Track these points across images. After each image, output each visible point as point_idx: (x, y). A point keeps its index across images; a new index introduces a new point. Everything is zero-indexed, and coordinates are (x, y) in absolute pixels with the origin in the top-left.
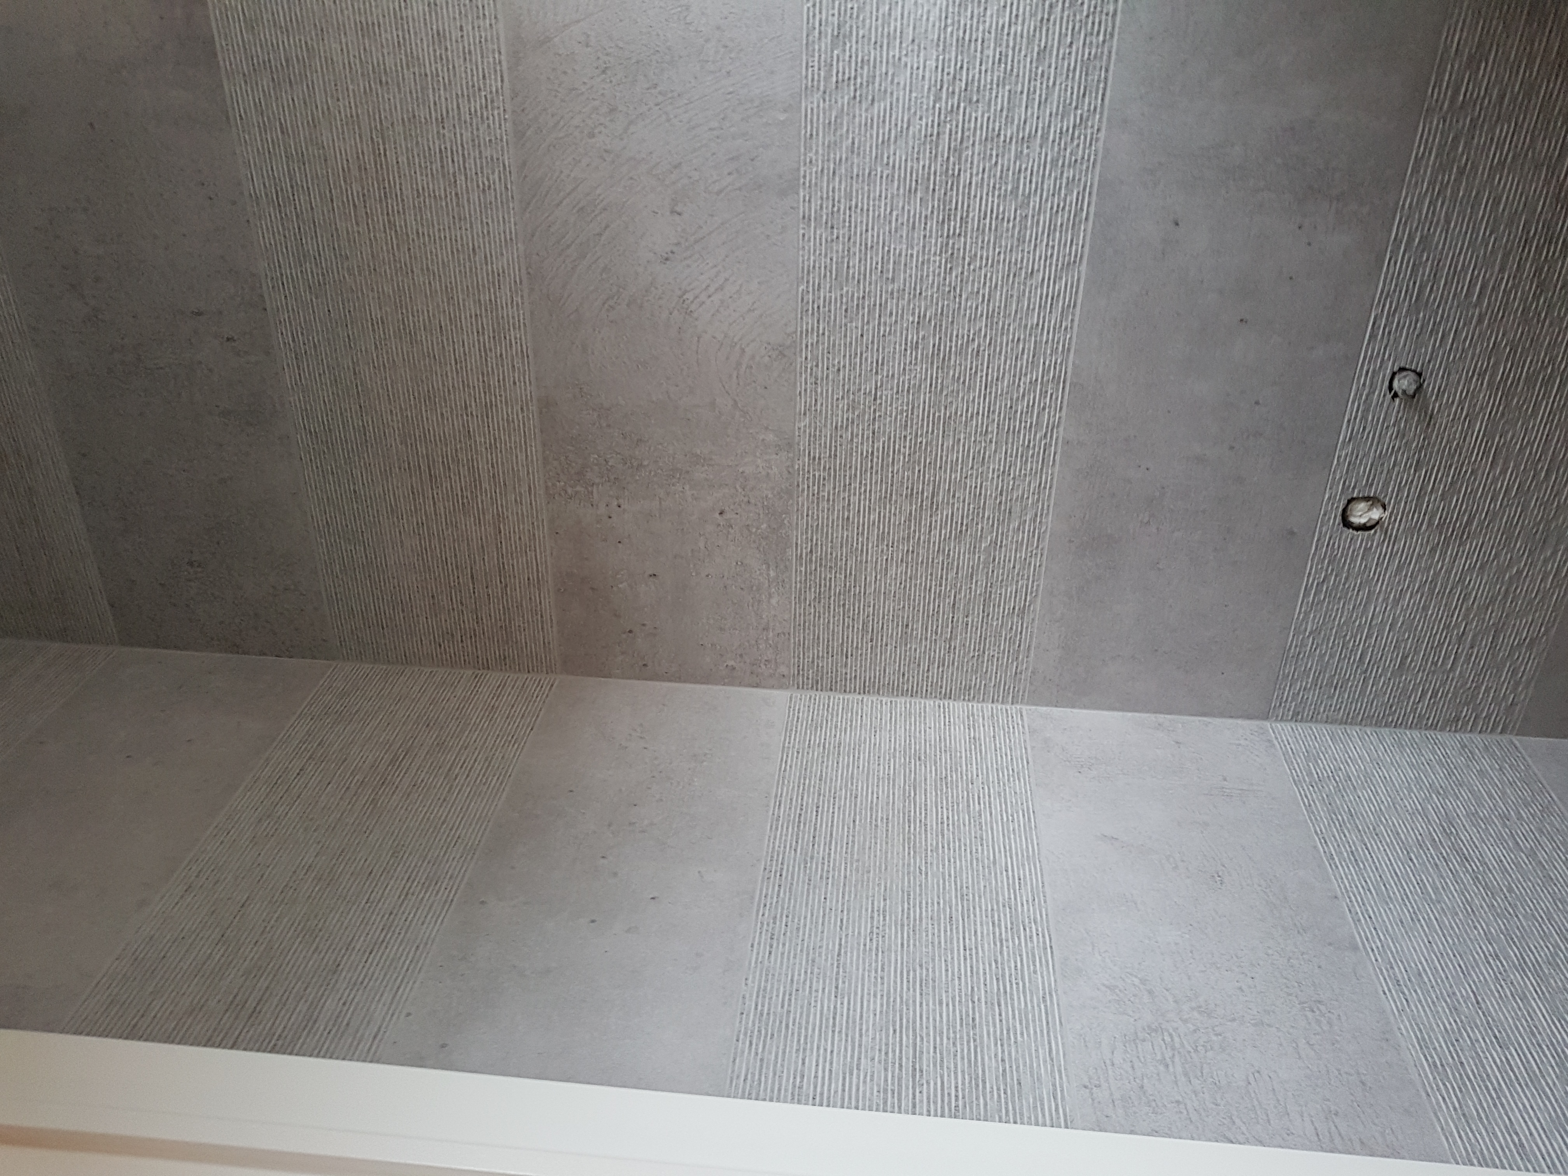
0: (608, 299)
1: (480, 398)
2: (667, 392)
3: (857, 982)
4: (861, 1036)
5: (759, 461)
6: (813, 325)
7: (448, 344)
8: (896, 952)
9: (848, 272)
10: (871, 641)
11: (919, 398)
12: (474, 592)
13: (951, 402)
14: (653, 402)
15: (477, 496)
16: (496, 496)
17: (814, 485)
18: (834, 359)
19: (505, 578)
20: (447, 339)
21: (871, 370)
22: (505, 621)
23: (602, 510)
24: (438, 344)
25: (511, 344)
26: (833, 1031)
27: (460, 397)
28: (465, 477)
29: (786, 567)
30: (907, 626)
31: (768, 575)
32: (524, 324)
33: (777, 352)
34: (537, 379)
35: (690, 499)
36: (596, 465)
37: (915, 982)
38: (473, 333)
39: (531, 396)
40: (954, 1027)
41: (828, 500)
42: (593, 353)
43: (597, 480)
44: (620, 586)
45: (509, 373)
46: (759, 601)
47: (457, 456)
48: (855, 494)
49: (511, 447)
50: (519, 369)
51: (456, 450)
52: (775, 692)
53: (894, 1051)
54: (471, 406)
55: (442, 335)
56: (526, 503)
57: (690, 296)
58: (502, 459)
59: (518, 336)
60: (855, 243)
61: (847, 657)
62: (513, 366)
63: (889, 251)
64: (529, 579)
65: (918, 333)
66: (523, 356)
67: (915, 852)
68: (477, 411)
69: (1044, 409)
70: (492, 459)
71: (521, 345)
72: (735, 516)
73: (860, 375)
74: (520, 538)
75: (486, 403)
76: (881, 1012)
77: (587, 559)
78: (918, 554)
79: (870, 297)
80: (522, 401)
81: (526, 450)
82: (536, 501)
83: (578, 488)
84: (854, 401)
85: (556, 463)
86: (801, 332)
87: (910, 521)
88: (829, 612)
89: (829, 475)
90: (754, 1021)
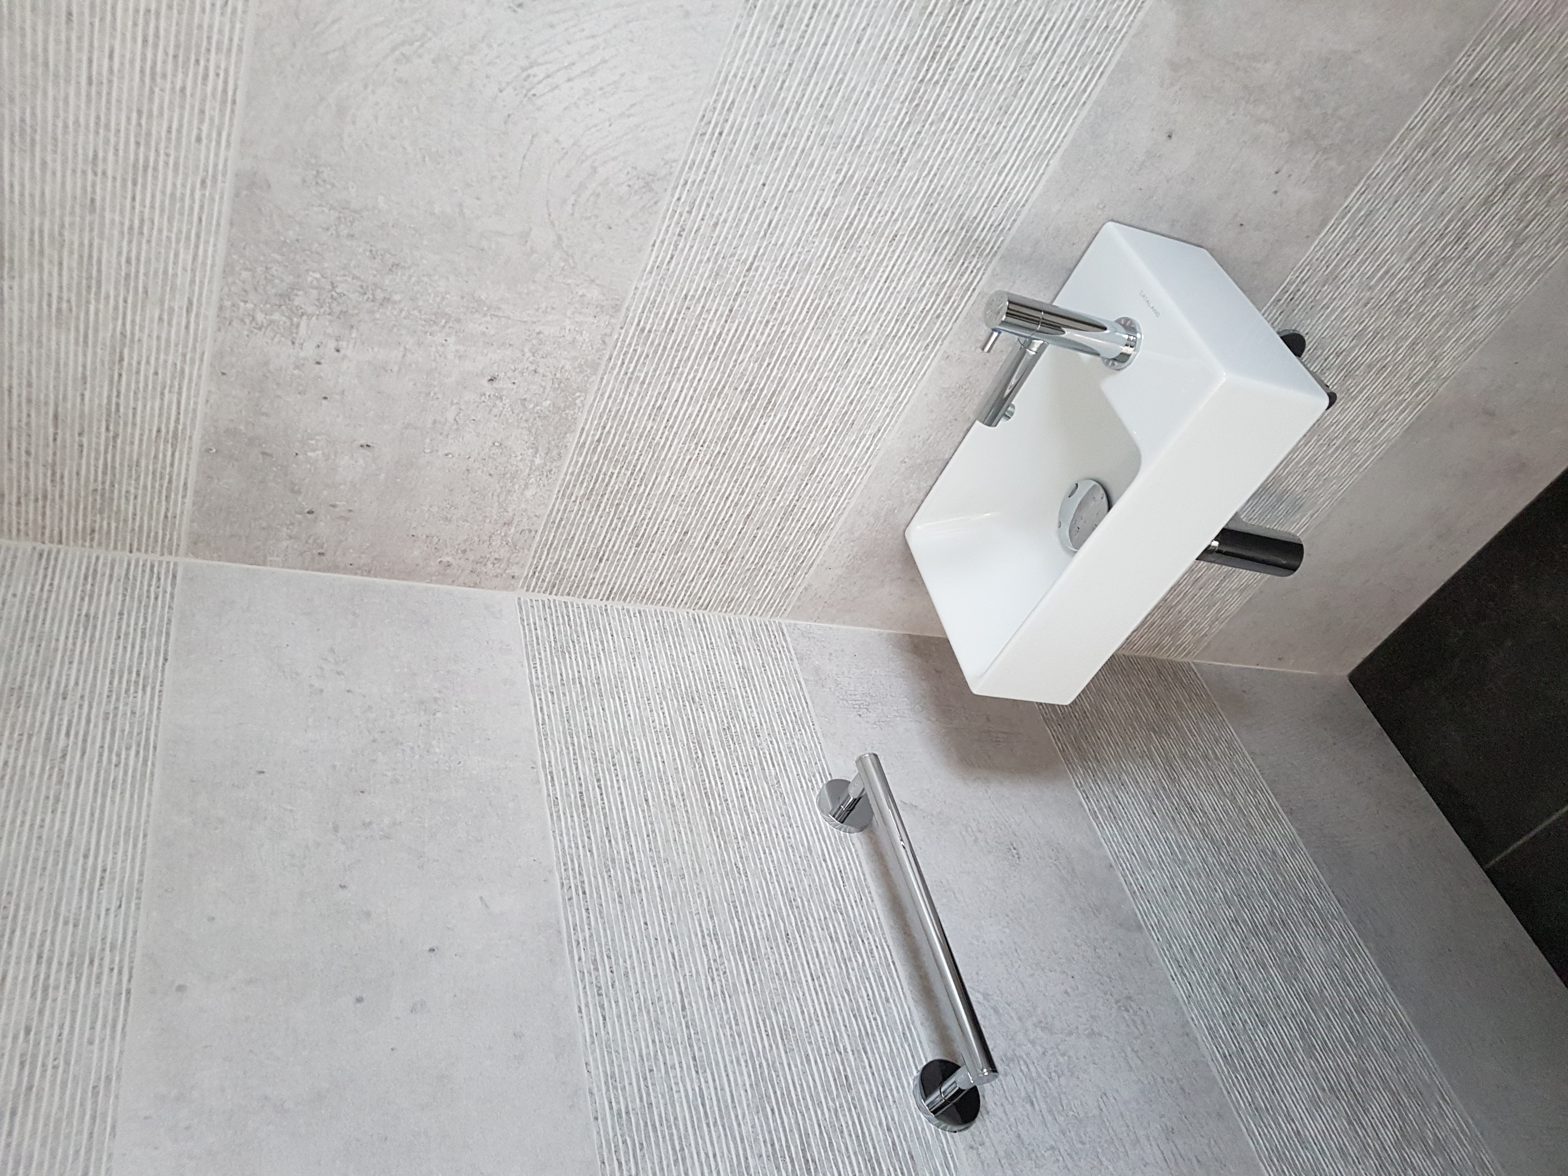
0: (403, 43)
1: (126, 151)
2: (460, 205)
3: (714, 1046)
4: (739, 1125)
5: (568, 321)
6: (704, 155)
7: (80, 49)
8: (744, 993)
9: (778, 94)
10: (637, 546)
11: (803, 278)
12: (55, 440)
13: (839, 291)
14: (433, 214)
15: (88, 302)
16: (125, 308)
17: (630, 362)
18: (715, 208)
19: (117, 424)
20: (80, 38)
21: (758, 232)
22: (103, 483)
23: (309, 350)
24: (57, 41)
25: (206, 77)
26: (708, 1125)
27: (86, 142)
28: (70, 269)
29: (559, 454)
30: (686, 533)
31: (532, 461)
32: (240, 49)
33: (641, 183)
34: (243, 141)
35: (450, 356)
36: (317, 288)
37: (774, 1034)
38: (134, 39)
39: (225, 166)
40: (831, 1093)
41: (643, 382)
42: (354, 123)
43: (310, 310)
44: (310, 454)
45: (190, 122)
46: (509, 491)
47: (61, 234)
48: (679, 380)
49: (169, 238)
50: (212, 119)
51: (62, 226)
52: (499, 595)
53: (779, 1140)
54: (105, 160)
55: (69, 28)
56: (179, 324)
57: (539, 72)
58: (148, 252)
59: (223, 66)
61: (601, 561)
62: (202, 112)
63: (841, 82)
64: (159, 431)
65: (835, 197)
66: (224, 102)
67: (725, 842)
68: (115, 170)
69: (938, 317)
70: (129, 251)
71: (226, 82)
72: (511, 386)
73: (742, 236)
74: (156, 373)
75: (137, 160)
76: (751, 1085)
77: (265, 414)
78: (730, 456)
79: (793, 135)
80: (206, 171)
81: (197, 247)
82: (197, 324)
83: (276, 316)
84: (721, 266)
85: (245, 274)
86: (685, 163)
87: (735, 419)
88: (597, 511)
89: (656, 352)
90: (613, 1128)
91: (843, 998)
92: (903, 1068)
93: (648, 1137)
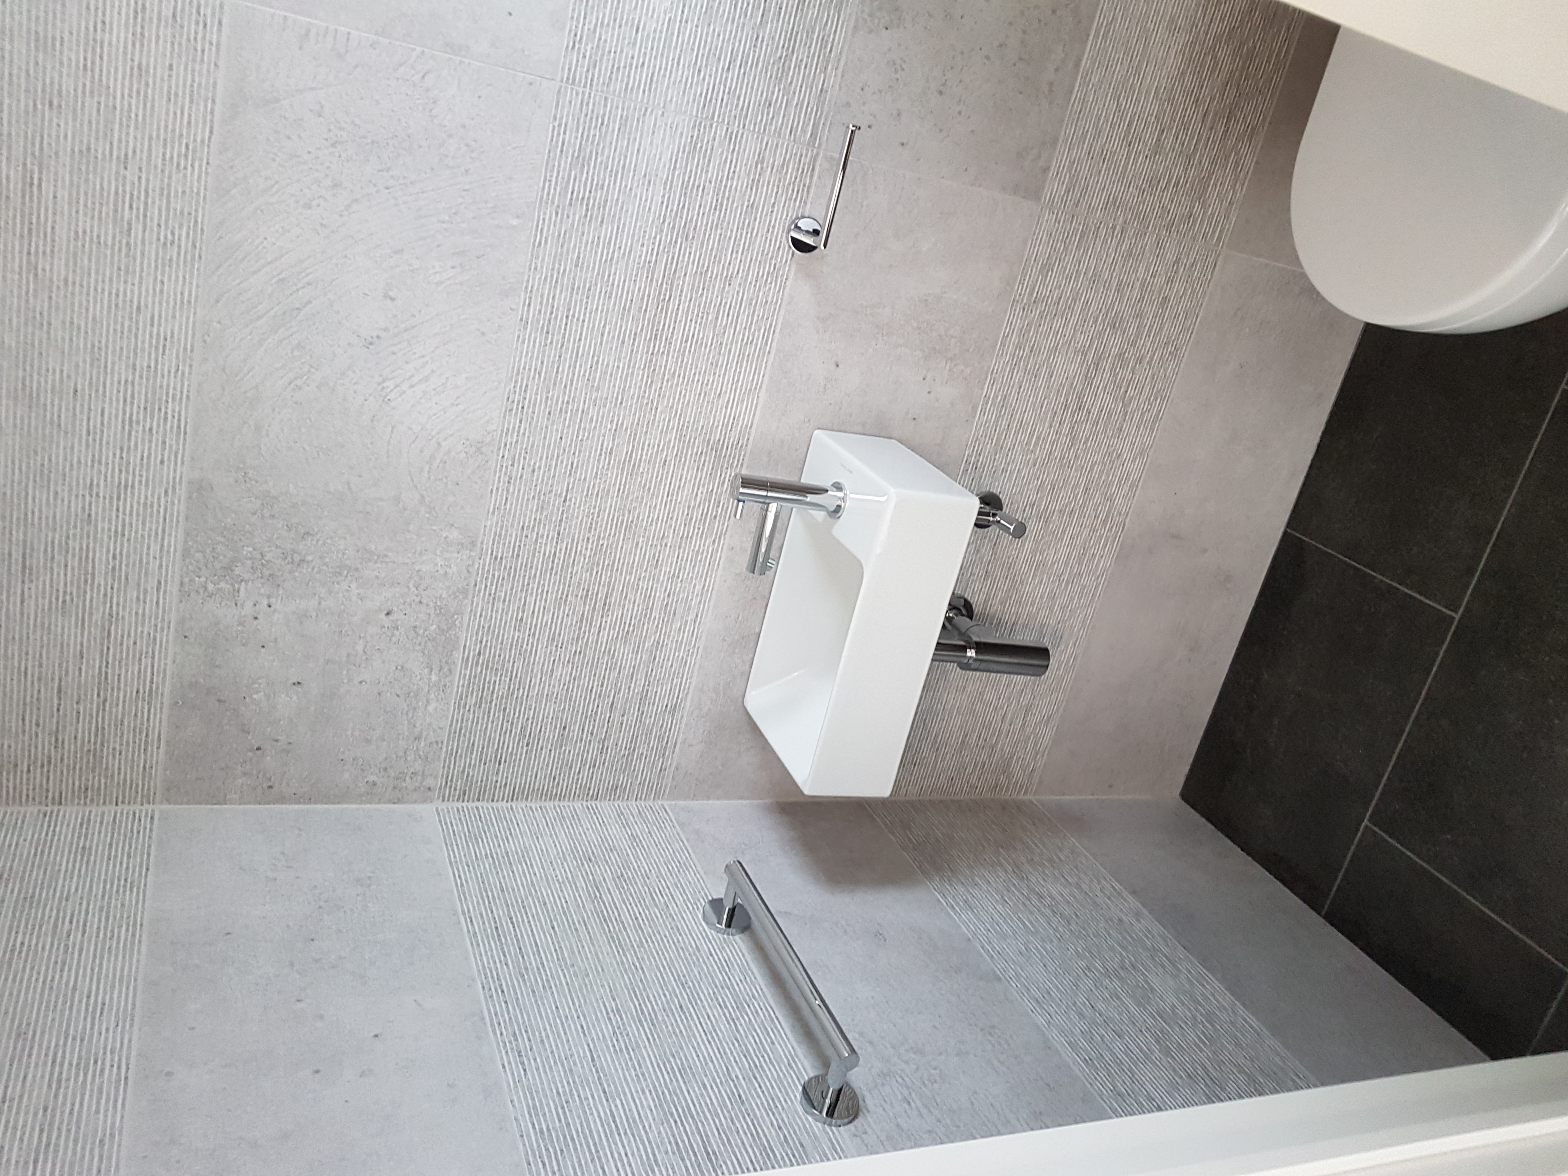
0: (296, 378)
1: (113, 477)
2: (348, 483)
3: (621, 1083)
4: (646, 1133)
5: (438, 559)
6: (515, 424)
7: (82, 412)
8: (645, 1047)
9: (556, 377)
10: (528, 745)
11: (606, 502)
12: (58, 710)
13: (635, 508)
14: (329, 492)
15: (85, 592)
16: (112, 593)
17: (492, 585)
18: (530, 459)
19: (106, 690)
20: (82, 406)
21: (565, 472)
22: (95, 743)
23: (248, 609)
24: (67, 409)
25: (166, 419)
26: (619, 1134)
27: (85, 474)
28: (73, 569)
29: (450, 670)
30: (565, 728)
31: (430, 679)
32: (188, 397)
33: (474, 449)
34: (192, 458)
35: (354, 599)
36: (250, 559)
37: (674, 1072)
38: (118, 400)
39: (181, 477)
40: (726, 1107)
41: (504, 601)
42: (267, 435)
43: (246, 576)
44: (255, 696)
45: (156, 450)
46: (415, 709)
47: (67, 544)
48: (532, 594)
49: (143, 536)
50: (171, 447)
51: (68, 537)
52: (419, 807)
53: (683, 1141)
54: (98, 485)
55: (75, 400)
56: (151, 601)
57: (390, 384)
58: (128, 548)
59: (177, 409)
60: (567, 349)
61: (500, 764)
62: (164, 443)
63: (598, 361)
64: (138, 692)
65: (614, 440)
66: (179, 433)
67: (623, 950)
68: (105, 492)
69: (715, 517)
70: (115, 549)
71: (179, 420)
72: (403, 616)
73: (554, 476)
74: (135, 643)
75: (120, 483)
76: (655, 1106)
77: (219, 667)
78: (585, 654)
79: (574, 401)
80: (168, 483)
81: (163, 539)
82: (164, 599)
83: (222, 585)
84: (544, 501)
85: (199, 556)
86: (502, 431)
87: (582, 621)
88: (488, 717)
89: (509, 574)
90: (537, 1141)
91: (733, 1044)
92: (790, 1087)
93: (567, 1145)
